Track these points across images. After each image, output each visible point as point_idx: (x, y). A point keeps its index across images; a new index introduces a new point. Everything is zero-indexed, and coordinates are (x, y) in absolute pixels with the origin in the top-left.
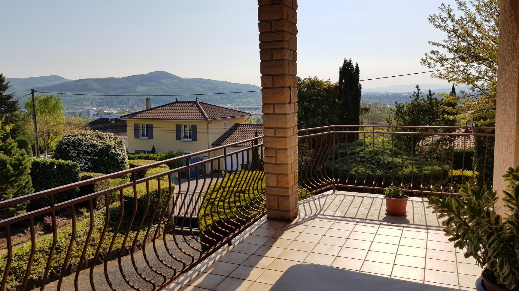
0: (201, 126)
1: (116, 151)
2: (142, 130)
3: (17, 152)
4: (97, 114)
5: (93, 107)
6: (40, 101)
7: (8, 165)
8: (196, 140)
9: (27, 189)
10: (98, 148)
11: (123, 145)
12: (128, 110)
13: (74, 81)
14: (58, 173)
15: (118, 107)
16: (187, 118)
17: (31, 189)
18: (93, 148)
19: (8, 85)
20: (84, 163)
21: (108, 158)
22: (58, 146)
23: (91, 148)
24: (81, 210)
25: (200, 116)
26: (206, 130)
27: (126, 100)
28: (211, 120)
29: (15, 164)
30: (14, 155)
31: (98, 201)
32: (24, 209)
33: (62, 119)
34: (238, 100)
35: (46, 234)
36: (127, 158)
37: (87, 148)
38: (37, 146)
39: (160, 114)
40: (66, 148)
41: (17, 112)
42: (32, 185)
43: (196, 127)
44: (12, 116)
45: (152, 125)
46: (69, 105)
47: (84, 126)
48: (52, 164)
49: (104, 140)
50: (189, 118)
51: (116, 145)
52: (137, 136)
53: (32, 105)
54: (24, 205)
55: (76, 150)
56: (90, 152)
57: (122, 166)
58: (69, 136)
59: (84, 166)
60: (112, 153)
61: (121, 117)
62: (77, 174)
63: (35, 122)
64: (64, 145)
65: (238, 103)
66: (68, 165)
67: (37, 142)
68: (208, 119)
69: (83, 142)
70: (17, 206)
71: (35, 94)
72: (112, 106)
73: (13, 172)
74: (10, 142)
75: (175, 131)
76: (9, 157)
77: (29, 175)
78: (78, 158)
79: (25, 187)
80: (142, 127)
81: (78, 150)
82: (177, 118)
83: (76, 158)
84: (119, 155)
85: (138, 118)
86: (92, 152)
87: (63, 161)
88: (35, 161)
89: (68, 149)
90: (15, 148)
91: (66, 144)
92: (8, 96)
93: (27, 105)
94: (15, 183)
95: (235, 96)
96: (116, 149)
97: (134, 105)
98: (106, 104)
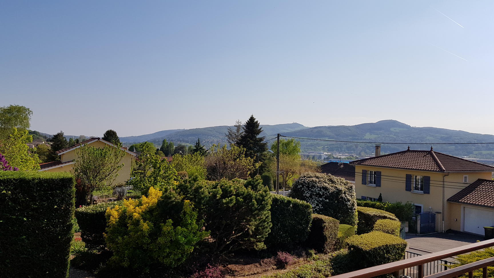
0: (435, 179)
1: (346, 196)
2: (370, 177)
3: (262, 188)
4: (327, 158)
5: (325, 151)
6: (283, 144)
7: (253, 199)
8: (429, 193)
9: (266, 223)
10: (329, 191)
11: (353, 191)
12: (355, 157)
13: (310, 128)
14: (293, 211)
15: (346, 153)
16: (420, 169)
17: (269, 223)
18: (325, 191)
19: (261, 130)
20: (316, 204)
21: (338, 202)
22: (295, 185)
23: (323, 191)
24: (310, 251)
25: (435, 168)
26: (442, 183)
27: (354, 147)
28: (449, 173)
29: (259, 199)
30: (259, 191)
31: (326, 245)
32: (262, 242)
33: (299, 160)
34: (477, 152)
35: (278, 269)
36: (356, 205)
37: (319, 190)
38: (278, 182)
39: (390, 162)
40: (301, 188)
41: (266, 153)
42: (270, 220)
43: (430, 179)
44: (261, 155)
45: (380, 172)
46: (305, 149)
47: (316, 168)
48: (289, 202)
49: (335, 184)
50: (422, 169)
51: (346, 190)
52: (364, 182)
53: (276, 147)
54: (263, 237)
55: (309, 191)
56: (322, 194)
57: (350, 212)
58: (305, 177)
59: (315, 207)
60: (342, 198)
61: (350, 163)
62: (309, 215)
63: (278, 161)
64: (299, 185)
65: (476, 155)
66: (302, 205)
67: (278, 179)
68: (444, 171)
69: (316, 184)
70: (257, 238)
71: (280, 137)
72: (341, 151)
73: (257, 206)
74: (257, 179)
75: (405, 182)
76: (255, 193)
77: (269, 211)
78: (311, 199)
79: (265, 221)
80: (370, 174)
81: (311, 191)
82: (408, 168)
83: (309, 198)
84: (349, 201)
85: (367, 164)
86: (323, 195)
87: (298, 200)
88: (275, 198)
89: (303, 189)
90: (261, 184)
91: (302, 184)
92: (260, 139)
93: (273, 147)
94: (258, 216)
95: (473, 147)
96: (346, 195)
97: (361, 151)
98: (336, 149)
